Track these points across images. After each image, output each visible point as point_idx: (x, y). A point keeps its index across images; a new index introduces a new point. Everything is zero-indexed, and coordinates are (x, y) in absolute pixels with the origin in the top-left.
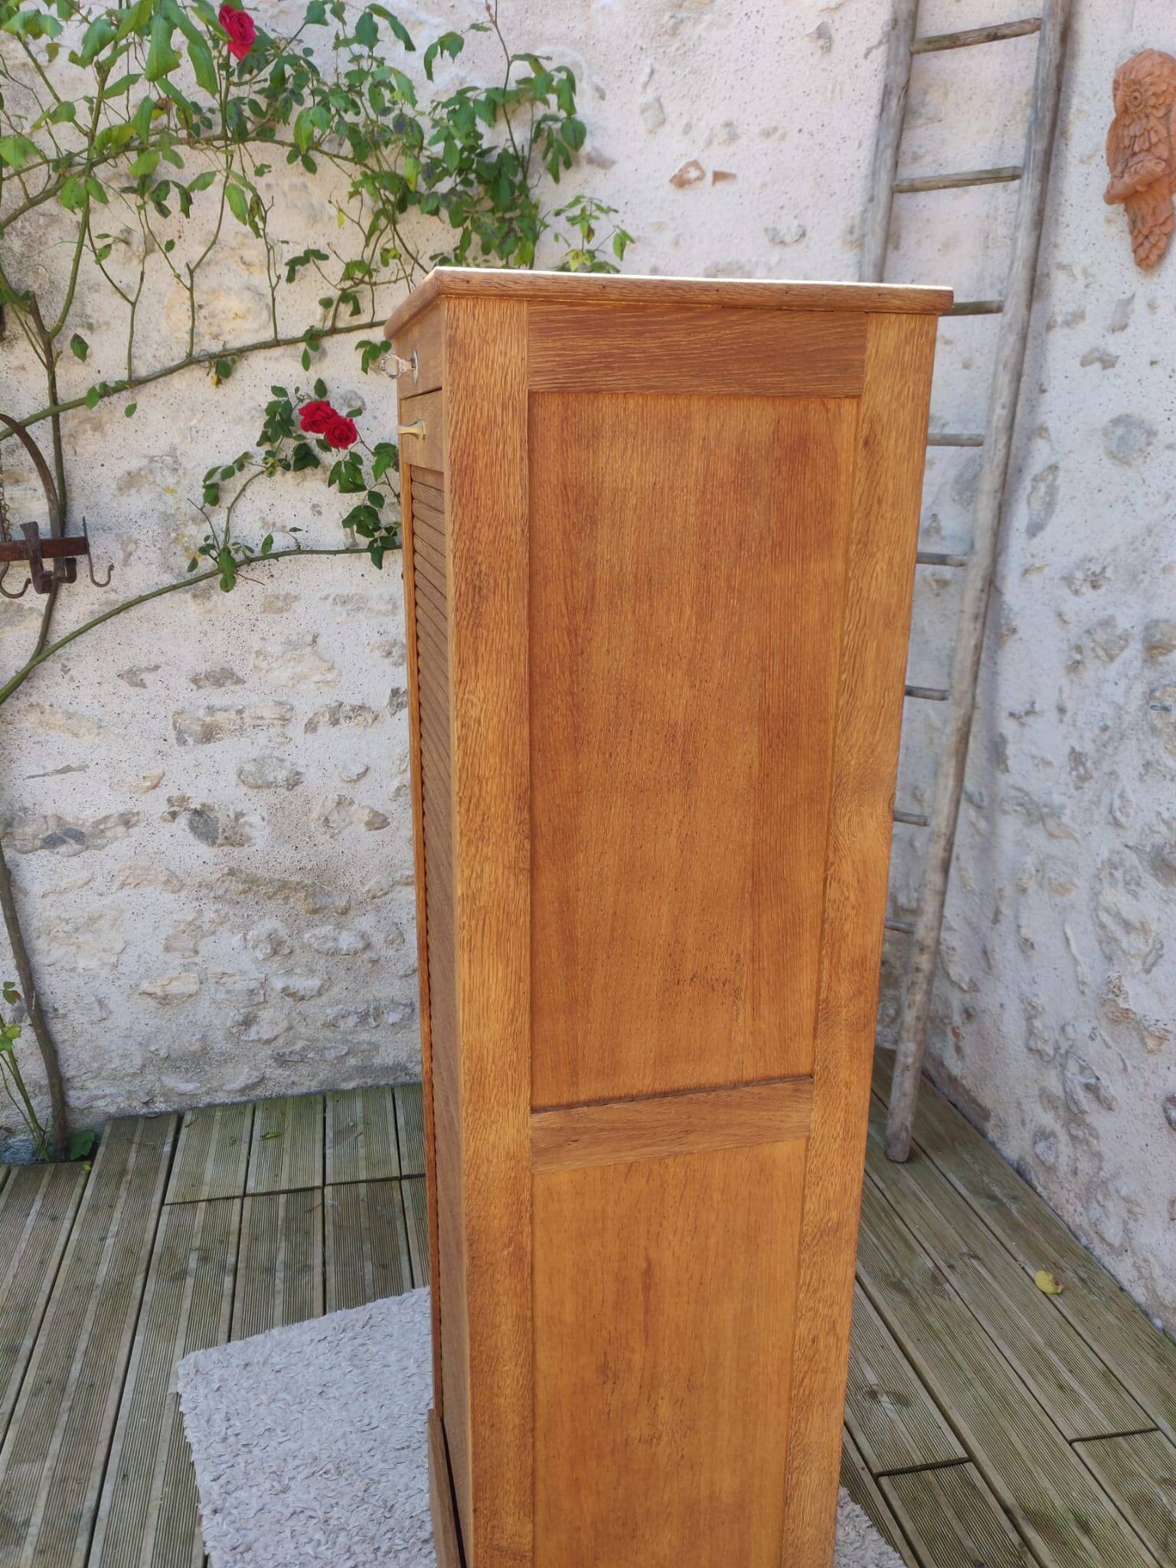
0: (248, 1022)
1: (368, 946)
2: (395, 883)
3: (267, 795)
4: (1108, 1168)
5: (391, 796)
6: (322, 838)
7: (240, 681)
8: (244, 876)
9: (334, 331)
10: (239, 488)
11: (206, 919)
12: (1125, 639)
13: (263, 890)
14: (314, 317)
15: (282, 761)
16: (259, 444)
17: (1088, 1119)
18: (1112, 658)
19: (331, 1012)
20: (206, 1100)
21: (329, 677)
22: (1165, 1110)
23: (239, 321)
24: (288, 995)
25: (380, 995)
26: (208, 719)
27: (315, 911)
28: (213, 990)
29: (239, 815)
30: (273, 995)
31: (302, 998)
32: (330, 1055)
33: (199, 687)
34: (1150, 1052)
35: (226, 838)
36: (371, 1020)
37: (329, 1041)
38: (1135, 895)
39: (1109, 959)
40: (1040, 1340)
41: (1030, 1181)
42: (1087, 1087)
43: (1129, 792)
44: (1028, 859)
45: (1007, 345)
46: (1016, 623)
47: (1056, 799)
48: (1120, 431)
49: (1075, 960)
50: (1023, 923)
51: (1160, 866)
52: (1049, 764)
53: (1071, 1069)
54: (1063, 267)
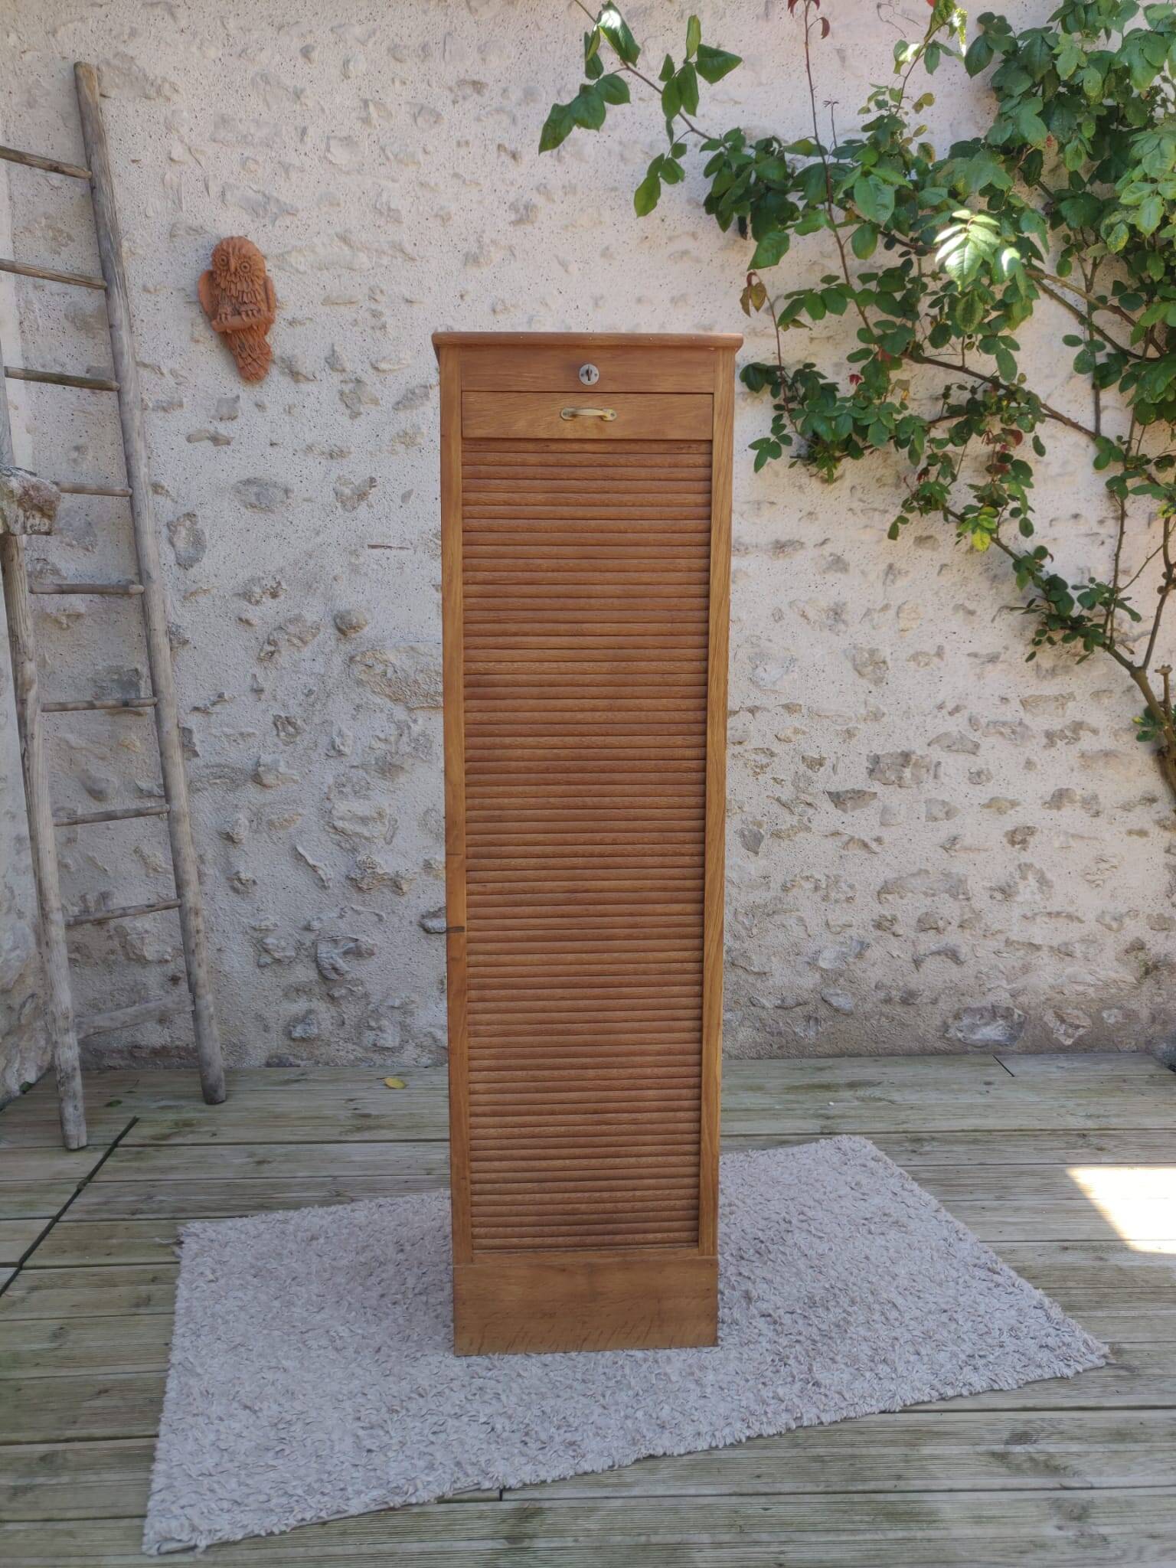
4: (374, 999)
12: (315, 628)
17: (350, 977)
18: (306, 643)
22: (421, 925)
34: (403, 894)
39: (352, 850)
41: (291, 1065)
42: (346, 953)
43: (345, 730)
44: (241, 816)
45: (136, 418)
46: (188, 636)
47: (266, 758)
48: (255, 489)
49: (314, 868)
50: (241, 869)
51: (388, 769)
52: (249, 735)
53: (325, 950)
54: (145, 366)
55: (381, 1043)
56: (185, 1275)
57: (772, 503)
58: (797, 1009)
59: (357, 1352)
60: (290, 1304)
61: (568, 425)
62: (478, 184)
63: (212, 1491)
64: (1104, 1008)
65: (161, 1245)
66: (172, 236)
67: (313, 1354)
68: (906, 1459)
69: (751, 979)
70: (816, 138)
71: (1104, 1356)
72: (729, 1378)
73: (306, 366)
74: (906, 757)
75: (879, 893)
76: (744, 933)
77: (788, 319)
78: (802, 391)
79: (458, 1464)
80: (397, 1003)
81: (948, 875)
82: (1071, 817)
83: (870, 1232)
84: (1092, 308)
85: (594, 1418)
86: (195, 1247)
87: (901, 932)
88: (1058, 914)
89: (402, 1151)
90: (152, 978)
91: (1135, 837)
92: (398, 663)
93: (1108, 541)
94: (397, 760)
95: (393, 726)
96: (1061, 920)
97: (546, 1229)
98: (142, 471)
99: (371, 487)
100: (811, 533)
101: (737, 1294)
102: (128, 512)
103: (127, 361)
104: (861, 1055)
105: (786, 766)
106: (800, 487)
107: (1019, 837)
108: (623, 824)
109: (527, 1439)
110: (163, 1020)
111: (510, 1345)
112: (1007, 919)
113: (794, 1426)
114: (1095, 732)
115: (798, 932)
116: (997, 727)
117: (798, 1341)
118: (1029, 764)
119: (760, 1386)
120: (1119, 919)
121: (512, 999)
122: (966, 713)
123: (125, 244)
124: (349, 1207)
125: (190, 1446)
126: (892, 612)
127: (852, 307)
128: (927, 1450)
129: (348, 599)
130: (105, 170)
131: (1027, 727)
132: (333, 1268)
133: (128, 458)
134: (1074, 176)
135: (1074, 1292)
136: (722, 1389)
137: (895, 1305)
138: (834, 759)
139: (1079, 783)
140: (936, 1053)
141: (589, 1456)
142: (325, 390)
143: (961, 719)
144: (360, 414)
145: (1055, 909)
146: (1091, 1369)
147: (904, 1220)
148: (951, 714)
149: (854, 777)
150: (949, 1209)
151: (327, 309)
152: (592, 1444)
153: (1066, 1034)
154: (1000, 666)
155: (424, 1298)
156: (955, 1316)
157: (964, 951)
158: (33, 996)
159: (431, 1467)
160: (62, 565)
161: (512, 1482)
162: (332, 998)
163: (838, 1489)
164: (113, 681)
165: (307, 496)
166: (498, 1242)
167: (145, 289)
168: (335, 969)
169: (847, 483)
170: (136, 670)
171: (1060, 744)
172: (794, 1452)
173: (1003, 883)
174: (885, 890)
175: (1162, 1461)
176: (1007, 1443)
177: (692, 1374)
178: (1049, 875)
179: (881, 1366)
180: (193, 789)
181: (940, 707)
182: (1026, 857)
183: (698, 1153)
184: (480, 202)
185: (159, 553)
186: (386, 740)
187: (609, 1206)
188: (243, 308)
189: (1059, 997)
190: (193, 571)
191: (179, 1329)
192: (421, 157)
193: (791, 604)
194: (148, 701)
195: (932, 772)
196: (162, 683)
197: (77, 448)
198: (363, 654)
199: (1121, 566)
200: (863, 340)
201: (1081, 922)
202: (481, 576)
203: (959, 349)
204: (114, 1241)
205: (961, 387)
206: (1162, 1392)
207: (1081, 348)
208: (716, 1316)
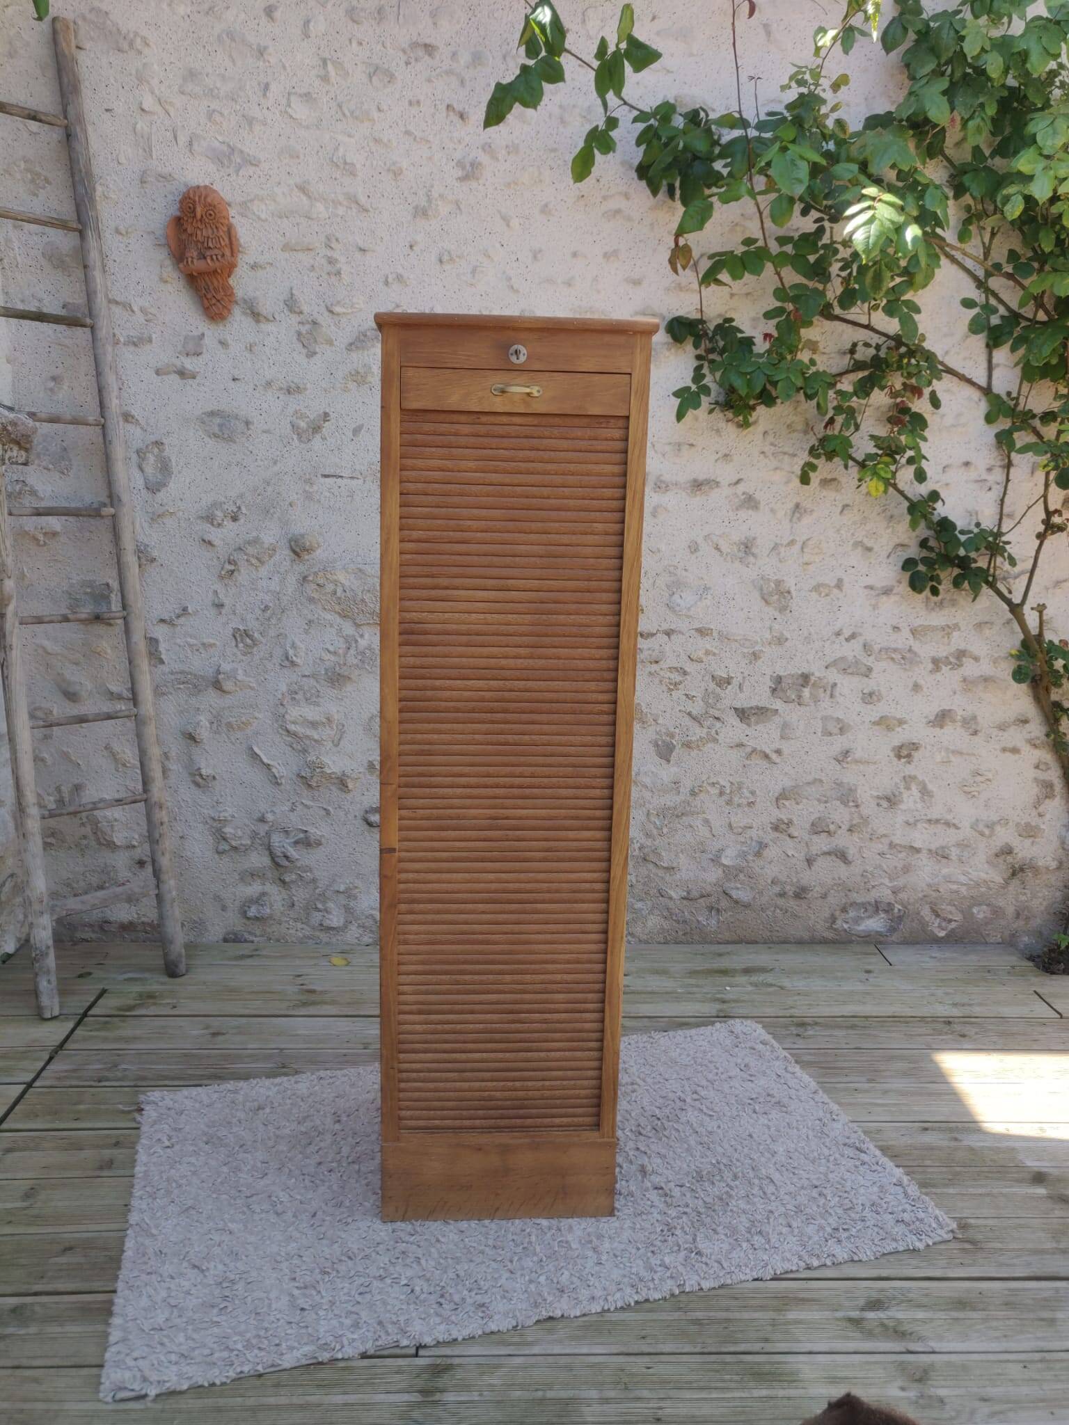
4: (323, 883)
12: (272, 549)
17: (300, 864)
18: (263, 563)
22: (365, 820)
34: (349, 791)
38: (316, 704)
39: (303, 751)
41: (246, 941)
42: (296, 843)
43: (298, 643)
44: (202, 718)
45: (109, 353)
46: (155, 553)
47: (226, 667)
48: (218, 420)
49: (268, 766)
50: (203, 765)
51: (337, 679)
52: (211, 645)
53: (276, 839)
54: (117, 303)
55: (327, 923)
56: (143, 1141)
57: (692, 445)
58: (701, 901)
59: (295, 1216)
60: (237, 1170)
61: (498, 399)
62: (428, 141)
63: (162, 1344)
64: (974, 905)
65: (123, 1112)
66: (143, 182)
67: (256, 1217)
68: (774, 1323)
69: (661, 873)
70: (740, 112)
71: (952, 1231)
72: (623, 1246)
73: (266, 307)
74: (805, 678)
75: (777, 799)
76: (655, 832)
77: (709, 278)
78: (721, 344)
79: (380, 1323)
80: (342, 888)
81: (839, 784)
82: (952, 735)
83: (755, 1112)
84: (988, 274)
85: (502, 1281)
86: (154, 1114)
87: (796, 834)
88: (937, 821)
89: (343, 1025)
90: (121, 861)
91: (1008, 754)
92: (347, 583)
93: (995, 487)
94: (345, 671)
95: (341, 640)
96: (939, 826)
97: (465, 1113)
98: (114, 404)
99: (325, 421)
100: (725, 473)
101: (634, 1167)
102: (101, 438)
103: (100, 300)
104: (756, 942)
105: (697, 684)
106: (718, 431)
107: (905, 752)
108: (540, 760)
109: (442, 1300)
110: (131, 899)
111: (430, 1213)
112: (892, 825)
113: (677, 1292)
114: (976, 659)
115: (703, 831)
116: (888, 652)
117: (685, 1213)
118: (916, 687)
119: (650, 1254)
120: (991, 826)
121: (438, 912)
122: (861, 640)
123: (99, 189)
124: (293, 1079)
125: (144, 1302)
126: (797, 547)
127: (769, 267)
128: (791, 1315)
129: (302, 523)
130: (80, 119)
131: (915, 654)
132: (277, 1137)
133: (100, 391)
134: (977, 150)
135: (930, 1170)
136: (616, 1256)
137: (772, 1181)
138: (740, 679)
139: (961, 705)
140: (824, 942)
141: (496, 1317)
142: (282, 331)
143: (856, 645)
144: (315, 353)
145: (934, 816)
146: (941, 1242)
147: (785, 1100)
148: (847, 640)
149: (759, 695)
150: (825, 1091)
151: (286, 255)
152: (500, 1306)
153: (940, 926)
154: (893, 598)
155: (357, 1167)
156: (825, 1191)
157: (852, 852)
158: (12, 875)
159: (356, 1325)
160: (39, 487)
161: (427, 1340)
162: (283, 882)
163: (714, 1350)
164: (86, 593)
165: (266, 427)
166: (422, 1123)
167: (117, 231)
168: (286, 857)
169: (760, 428)
170: (108, 585)
171: (945, 669)
172: (676, 1315)
173: (889, 793)
174: (782, 797)
175: (996, 1329)
176: (862, 1310)
177: (591, 1242)
178: (930, 787)
179: (756, 1238)
180: (158, 692)
181: (838, 634)
182: (910, 770)
183: (601, 1049)
184: (430, 158)
185: (129, 478)
186: (335, 653)
187: (521, 1094)
188: (208, 253)
189: (934, 894)
190: (161, 495)
191: (137, 1192)
192: (375, 115)
193: (707, 537)
194: (118, 615)
195: (828, 692)
196: (131, 598)
197: (54, 379)
198: (316, 574)
199: (1006, 510)
200: (778, 299)
201: (958, 828)
202: (415, 534)
203: (866, 310)
204: (81, 1107)
205: (867, 345)
206: (1001, 1265)
207: (976, 310)
208: (614, 1188)
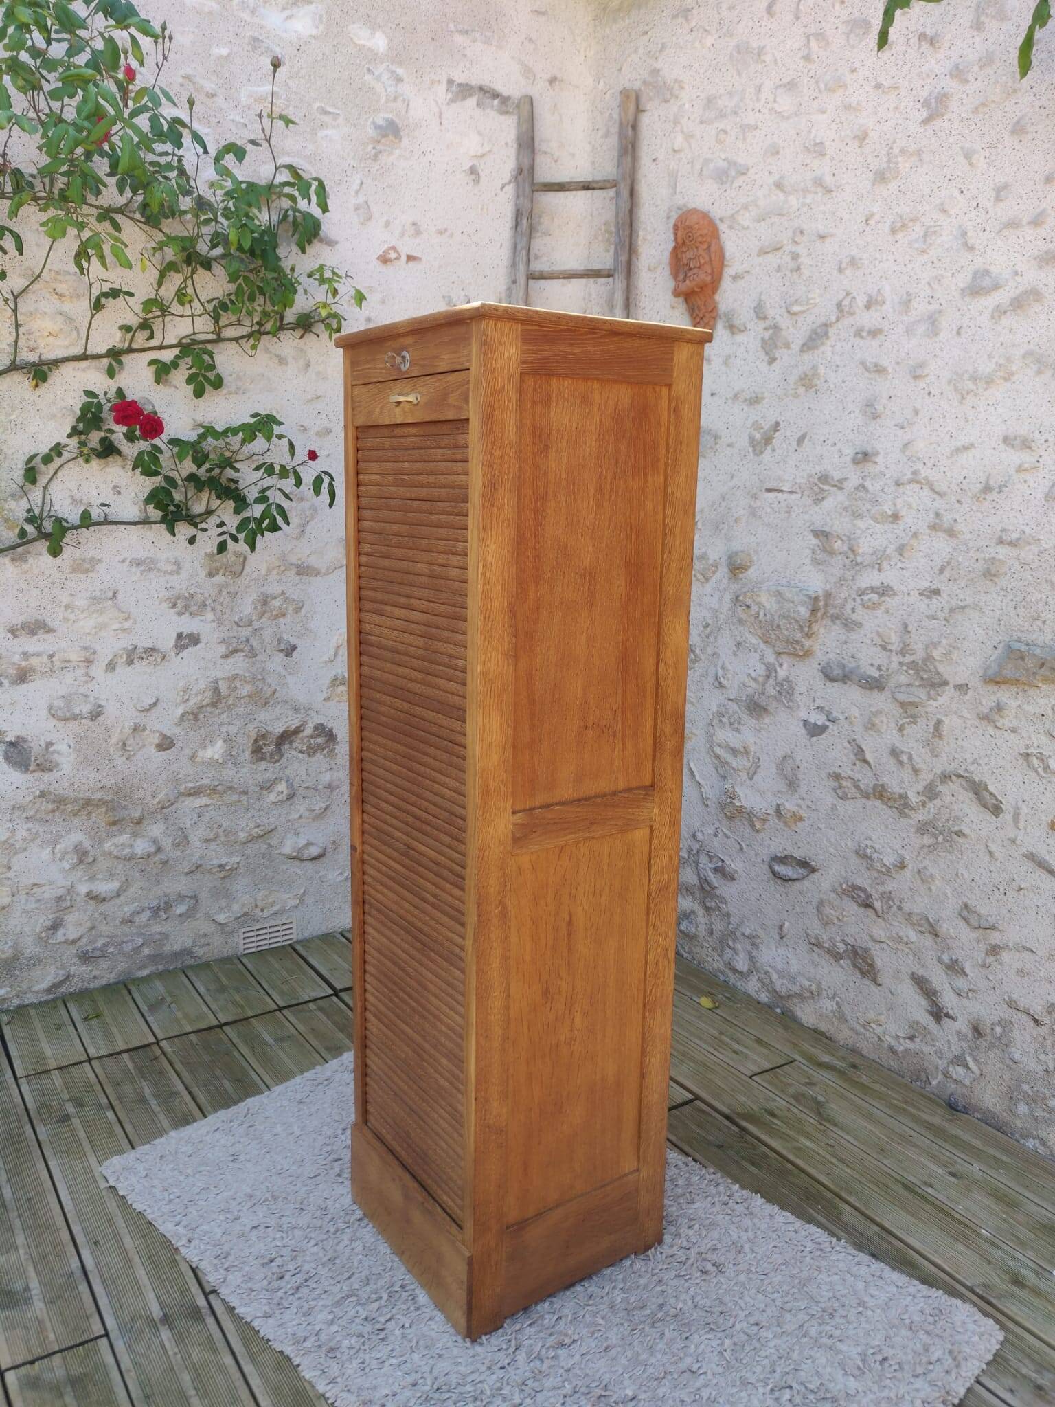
0: (55, 927)
1: (159, 850)
2: (182, 794)
3: (72, 725)
4: (734, 920)
5: (177, 721)
6: (119, 760)
7: (50, 631)
8: (52, 797)
9: (130, 350)
10: (52, 471)
11: (19, 837)
12: (716, 566)
13: (69, 808)
14: (115, 339)
15: (86, 696)
16: (69, 436)
17: (718, 892)
18: (707, 580)
19: (128, 910)
20: (16, 1002)
21: (126, 625)
22: (771, 867)
23: (52, 338)
24: (91, 898)
25: (168, 891)
26: (23, 664)
27: (114, 823)
28: (23, 901)
29: (50, 744)
30: (78, 899)
31: (104, 900)
32: (128, 948)
33: (15, 636)
34: (758, 831)
35: (38, 765)
36: (162, 913)
37: (126, 935)
38: (738, 731)
39: (724, 777)
40: (715, 1033)
42: (716, 870)
43: (728, 666)
49: (700, 786)
51: (756, 708)
53: (703, 862)
55: (734, 963)
62: (897, 88)
73: (738, 318)
80: (748, 932)
92: (768, 607)
94: (763, 701)
95: (763, 666)
97: (397, 1137)
99: (776, 431)
129: (742, 540)
142: (752, 339)
144: (775, 359)
151: (760, 259)
162: (706, 906)
165: (730, 441)
166: (377, 1126)
168: (709, 882)
184: (896, 108)
186: (755, 680)
188: (689, 274)
198: (746, 594)
